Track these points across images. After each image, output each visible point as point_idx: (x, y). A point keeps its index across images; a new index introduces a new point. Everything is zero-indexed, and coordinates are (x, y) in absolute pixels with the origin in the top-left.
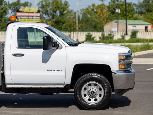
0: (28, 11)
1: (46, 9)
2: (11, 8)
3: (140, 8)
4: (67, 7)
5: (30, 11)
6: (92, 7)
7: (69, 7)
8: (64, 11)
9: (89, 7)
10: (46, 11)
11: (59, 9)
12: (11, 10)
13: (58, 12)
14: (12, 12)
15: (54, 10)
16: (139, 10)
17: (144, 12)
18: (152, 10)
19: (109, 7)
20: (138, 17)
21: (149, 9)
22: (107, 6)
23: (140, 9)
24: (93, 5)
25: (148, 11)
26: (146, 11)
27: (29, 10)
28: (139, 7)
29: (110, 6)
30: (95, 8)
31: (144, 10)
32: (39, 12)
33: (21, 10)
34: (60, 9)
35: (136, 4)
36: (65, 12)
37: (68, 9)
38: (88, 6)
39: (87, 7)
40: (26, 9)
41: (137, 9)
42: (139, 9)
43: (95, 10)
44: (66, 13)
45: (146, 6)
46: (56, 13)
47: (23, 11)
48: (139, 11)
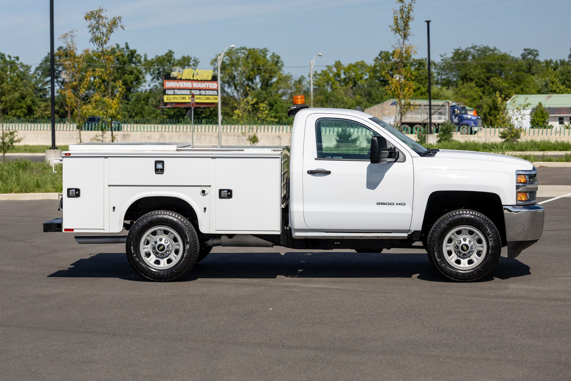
0: (192, 78)
1: (232, 73)
2: (152, 70)
3: (444, 73)
4: (280, 69)
5: (195, 78)
6: (335, 70)
7: (283, 69)
8: (271, 77)
9: (329, 68)
10: (230, 77)
11: (259, 74)
12: (151, 75)
13: (258, 79)
14: (152, 80)
15: (250, 75)
16: (444, 77)
17: (454, 82)
18: (472, 77)
19: (374, 70)
20: (441, 93)
21: (466, 75)
22: (370, 68)
23: (445, 75)
24: (338, 65)
25: (465, 78)
26: (459, 79)
27: (193, 76)
28: (443, 69)
29: (378, 68)
30: (342, 72)
31: (454, 76)
32: (214, 79)
33: (174, 74)
34: (263, 74)
35: (437, 63)
36: (274, 80)
37: (281, 72)
38: (327, 67)
39: (325, 69)
40: (187, 73)
41: (439, 74)
42: (442, 74)
43: (343, 76)
44: (277, 82)
45: (458, 68)
46: (254, 81)
47: (179, 77)
48: (444, 79)
